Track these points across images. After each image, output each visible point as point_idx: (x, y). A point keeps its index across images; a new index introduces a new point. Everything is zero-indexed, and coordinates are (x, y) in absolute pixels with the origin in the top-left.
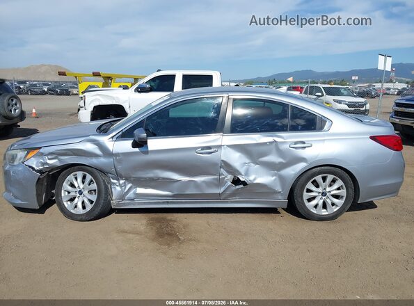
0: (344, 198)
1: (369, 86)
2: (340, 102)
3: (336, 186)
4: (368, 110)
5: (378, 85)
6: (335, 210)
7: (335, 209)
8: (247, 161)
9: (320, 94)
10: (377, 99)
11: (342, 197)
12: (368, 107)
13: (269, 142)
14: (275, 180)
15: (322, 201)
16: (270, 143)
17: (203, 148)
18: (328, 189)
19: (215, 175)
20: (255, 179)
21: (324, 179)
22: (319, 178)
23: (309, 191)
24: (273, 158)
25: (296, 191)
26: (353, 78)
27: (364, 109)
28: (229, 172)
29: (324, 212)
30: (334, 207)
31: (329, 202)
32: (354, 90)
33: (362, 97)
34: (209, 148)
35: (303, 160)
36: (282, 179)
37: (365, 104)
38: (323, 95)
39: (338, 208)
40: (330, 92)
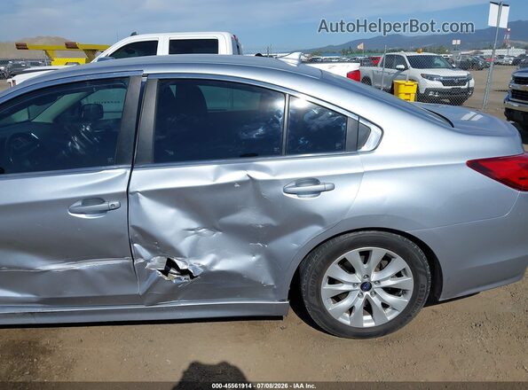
0: (410, 295)
1: (476, 54)
2: (431, 78)
3: (390, 270)
4: (472, 89)
5: (487, 52)
6: (389, 318)
7: (390, 315)
8: (194, 225)
9: (403, 67)
10: (485, 71)
11: (405, 292)
12: (472, 83)
13: (239, 183)
14: (259, 260)
15: (361, 300)
16: (241, 183)
17: (87, 201)
18: (374, 277)
19: (122, 257)
20: (214, 263)
21: (366, 256)
22: (353, 256)
23: (332, 281)
24: (250, 216)
25: (306, 283)
26: (454, 42)
27: (466, 87)
28: (154, 251)
29: (368, 322)
30: (389, 310)
31: (376, 301)
32: (455, 60)
33: (465, 69)
34: (100, 199)
35: (315, 219)
36: (272, 260)
37: (468, 80)
38: (406, 68)
39: (396, 314)
40: (417, 63)
